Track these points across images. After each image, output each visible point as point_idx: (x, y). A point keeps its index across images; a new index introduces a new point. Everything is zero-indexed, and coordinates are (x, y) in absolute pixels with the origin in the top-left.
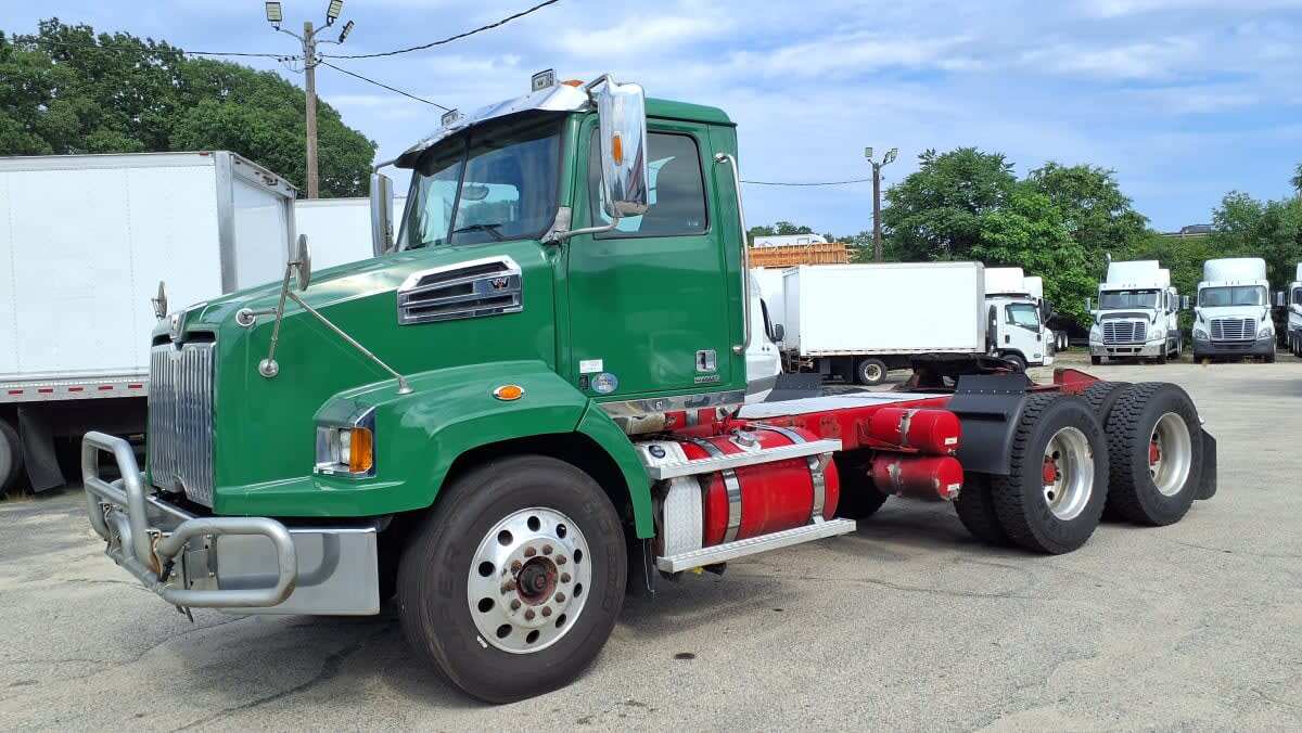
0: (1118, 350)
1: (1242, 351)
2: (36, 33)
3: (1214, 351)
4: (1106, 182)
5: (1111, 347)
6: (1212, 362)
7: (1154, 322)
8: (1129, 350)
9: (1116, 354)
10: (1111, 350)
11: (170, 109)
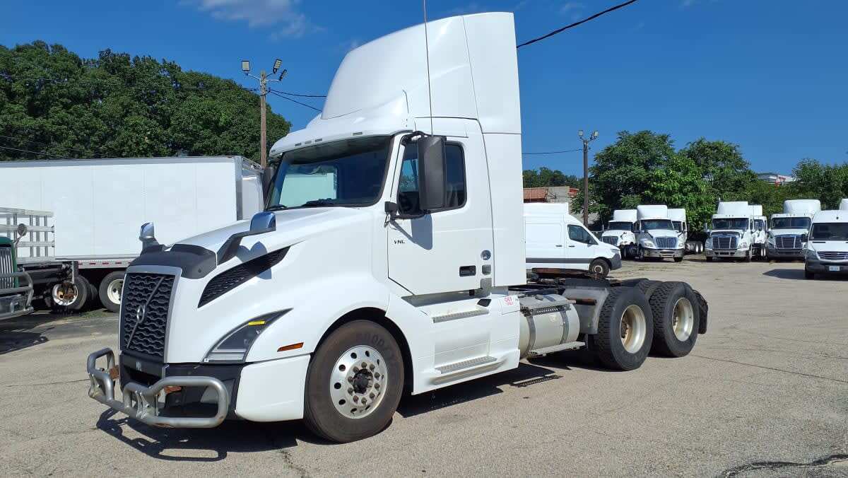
0: (721, 254)
1: (794, 255)
2: (97, 58)
3: (779, 255)
4: (734, 152)
5: (716, 251)
6: (777, 262)
7: (742, 237)
8: (728, 253)
9: (720, 255)
10: (717, 253)
11: (172, 102)
